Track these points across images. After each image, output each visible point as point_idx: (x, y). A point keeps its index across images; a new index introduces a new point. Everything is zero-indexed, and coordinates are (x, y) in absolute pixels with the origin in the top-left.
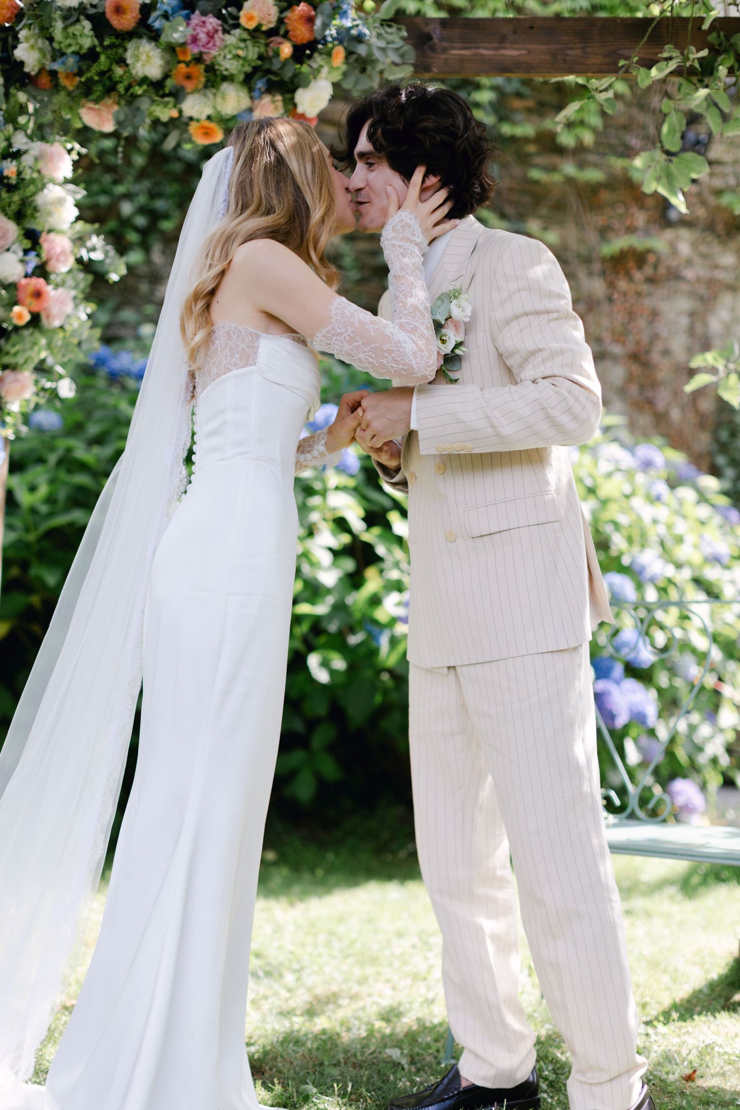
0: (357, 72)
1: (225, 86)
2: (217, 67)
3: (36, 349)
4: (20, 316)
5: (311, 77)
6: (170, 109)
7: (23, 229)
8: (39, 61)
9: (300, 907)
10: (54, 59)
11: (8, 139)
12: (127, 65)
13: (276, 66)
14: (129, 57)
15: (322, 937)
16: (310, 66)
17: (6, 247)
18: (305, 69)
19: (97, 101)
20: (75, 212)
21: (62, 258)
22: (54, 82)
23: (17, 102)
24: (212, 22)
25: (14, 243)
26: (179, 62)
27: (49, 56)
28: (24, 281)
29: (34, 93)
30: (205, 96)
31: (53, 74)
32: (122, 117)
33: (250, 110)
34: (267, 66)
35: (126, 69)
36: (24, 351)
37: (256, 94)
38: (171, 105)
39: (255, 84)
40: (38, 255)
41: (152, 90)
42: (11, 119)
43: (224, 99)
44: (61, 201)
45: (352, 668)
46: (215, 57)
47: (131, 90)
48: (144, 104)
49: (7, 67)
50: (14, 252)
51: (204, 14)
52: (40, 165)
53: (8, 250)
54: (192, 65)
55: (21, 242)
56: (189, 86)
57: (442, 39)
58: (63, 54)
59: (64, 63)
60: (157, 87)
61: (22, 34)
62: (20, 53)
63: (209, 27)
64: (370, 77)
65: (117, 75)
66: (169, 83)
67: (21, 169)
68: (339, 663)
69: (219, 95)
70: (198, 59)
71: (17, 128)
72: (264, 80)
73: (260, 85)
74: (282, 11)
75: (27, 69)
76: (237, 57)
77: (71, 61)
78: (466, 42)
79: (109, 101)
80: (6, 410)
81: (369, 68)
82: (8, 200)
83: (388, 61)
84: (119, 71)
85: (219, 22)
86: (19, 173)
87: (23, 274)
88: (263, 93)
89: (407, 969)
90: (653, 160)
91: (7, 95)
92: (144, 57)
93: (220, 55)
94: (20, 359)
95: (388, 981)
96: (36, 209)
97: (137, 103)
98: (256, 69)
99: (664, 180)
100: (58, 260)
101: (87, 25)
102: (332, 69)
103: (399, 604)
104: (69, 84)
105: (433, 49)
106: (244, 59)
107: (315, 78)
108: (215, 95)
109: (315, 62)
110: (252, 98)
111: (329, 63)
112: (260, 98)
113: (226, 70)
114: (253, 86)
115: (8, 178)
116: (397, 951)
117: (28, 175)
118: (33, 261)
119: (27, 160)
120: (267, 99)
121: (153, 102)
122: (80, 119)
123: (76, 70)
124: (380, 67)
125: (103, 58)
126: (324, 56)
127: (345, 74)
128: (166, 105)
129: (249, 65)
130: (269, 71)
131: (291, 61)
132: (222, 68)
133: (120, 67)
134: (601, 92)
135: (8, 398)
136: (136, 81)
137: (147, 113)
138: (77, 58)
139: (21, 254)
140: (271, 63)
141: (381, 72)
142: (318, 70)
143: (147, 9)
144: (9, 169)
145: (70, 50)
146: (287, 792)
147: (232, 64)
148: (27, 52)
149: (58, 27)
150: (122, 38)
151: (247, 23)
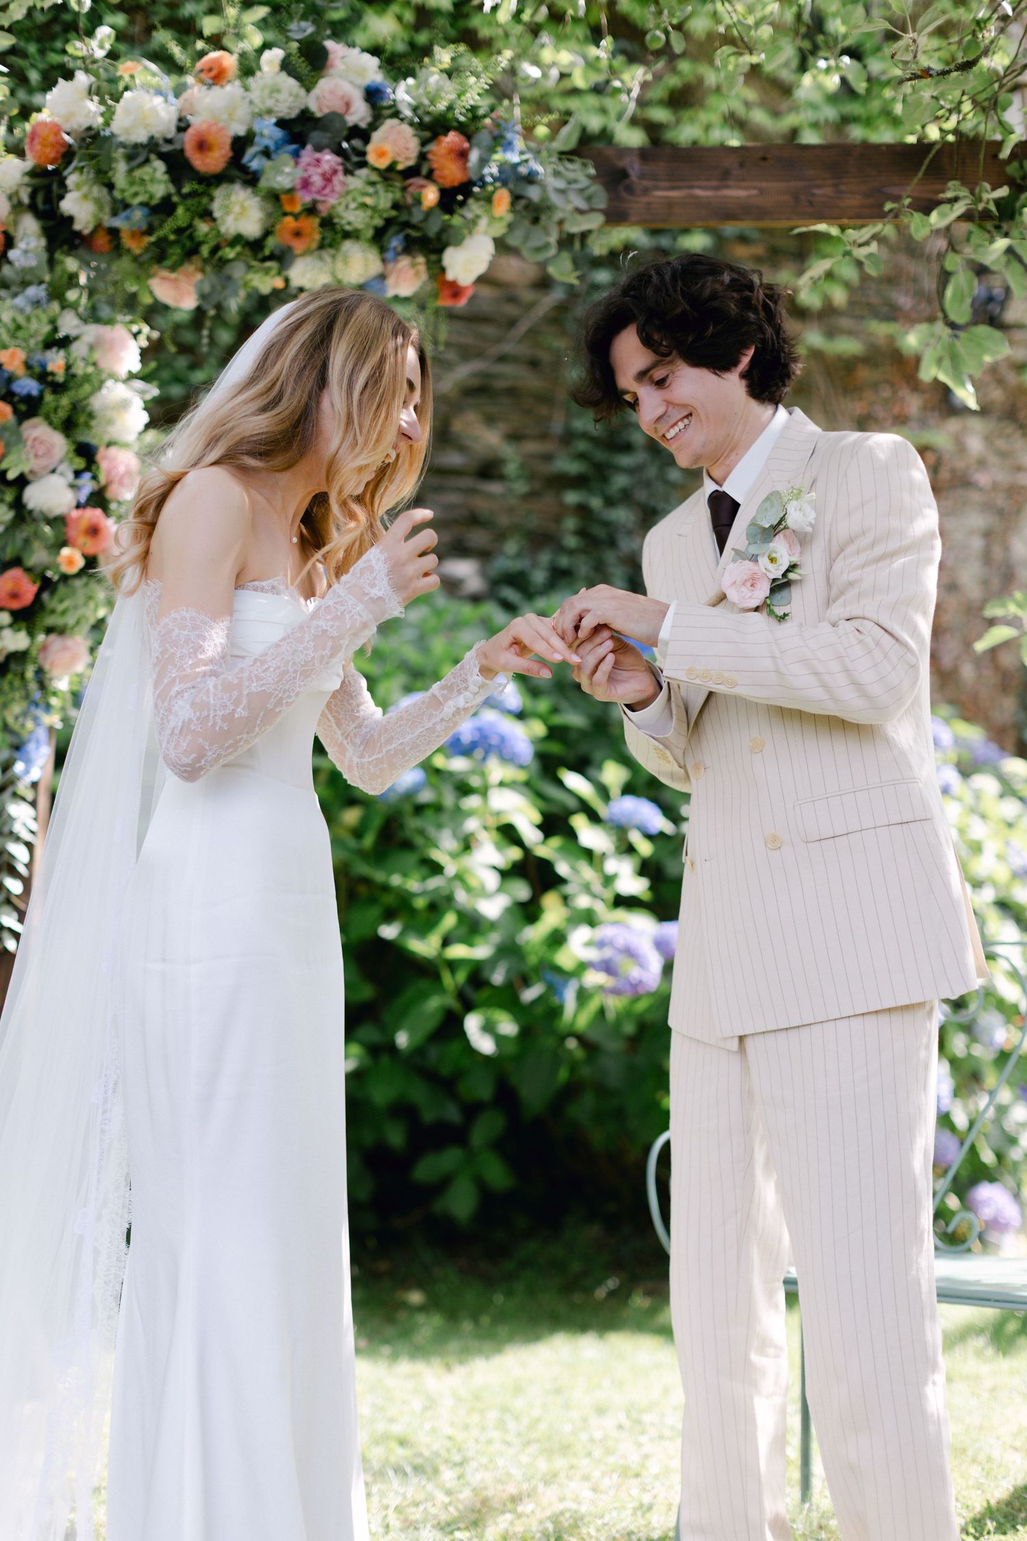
0: (526, 223)
1: (348, 245)
2: (336, 220)
3: (92, 605)
4: (70, 562)
5: (465, 231)
6: (274, 276)
7: (74, 442)
8: (95, 216)
9: (460, 1371)
10: (115, 213)
11: (53, 321)
12: (214, 220)
13: (416, 218)
14: (217, 208)
15: (493, 1415)
16: (463, 216)
17: (52, 467)
18: (456, 220)
19: (173, 268)
20: (145, 418)
21: (126, 480)
22: (115, 243)
23: (64, 271)
24: (329, 159)
25: (61, 462)
26: (285, 214)
27: (107, 209)
28: (75, 514)
29: (88, 257)
30: (321, 258)
31: (114, 233)
32: (207, 288)
33: (382, 277)
34: (404, 218)
35: (212, 224)
36: (76, 607)
37: (389, 255)
38: (274, 272)
39: (389, 242)
40: (95, 478)
41: (247, 252)
42: (57, 294)
43: (346, 262)
44: (124, 405)
45: (526, 1033)
46: (333, 207)
47: (220, 253)
48: (238, 271)
49: (51, 223)
50: (62, 474)
51: (318, 148)
52: (97, 356)
53: (53, 471)
54: (302, 218)
55: (71, 461)
56: (298, 246)
57: (642, 176)
58: (126, 206)
59: (128, 218)
60: (255, 247)
61: (72, 180)
62: (69, 205)
63: (326, 167)
64: (547, 232)
65: (201, 234)
66: (271, 243)
67: (71, 362)
68: (508, 1026)
69: (340, 257)
70: (311, 210)
71: (65, 305)
72: (401, 236)
73: (396, 242)
74: (424, 143)
75: (77, 226)
76: (364, 206)
77: (138, 215)
78: (675, 180)
79: (189, 268)
80: (51, 689)
81: (543, 218)
82: (53, 405)
83: (570, 207)
84: (203, 228)
85: (339, 160)
86: (68, 367)
87: (74, 504)
88: (398, 254)
89: (611, 1460)
90: (932, 335)
91: (51, 263)
92: (237, 209)
93: (340, 204)
94: (70, 620)
95: (586, 1478)
96: (91, 416)
97: (228, 270)
98: (389, 222)
99: (947, 362)
100: (121, 484)
101: (159, 166)
102: (493, 219)
103: (589, 944)
104: (136, 247)
105: (630, 189)
106: (374, 209)
107: (470, 233)
108: (333, 257)
109: (470, 210)
110: (384, 261)
111: (489, 212)
112: (395, 260)
113: (349, 223)
114: (385, 244)
115: (52, 374)
116: (598, 1435)
117: (80, 369)
118: (87, 485)
119: (78, 349)
120: (405, 261)
121: (250, 267)
122: (151, 293)
123: (144, 227)
124: (558, 215)
125: (180, 211)
126: (482, 203)
127: (511, 227)
128: (267, 271)
129: (380, 216)
130: (407, 225)
131: (438, 211)
132: (344, 222)
133: (205, 221)
134: (860, 245)
135: (55, 673)
136: (226, 240)
137: (241, 282)
138: (146, 210)
139: (71, 476)
140: (410, 213)
141: (561, 223)
142: (474, 222)
143: (240, 144)
144: (56, 362)
145: (136, 201)
146: (438, 1206)
147: (357, 216)
148: (78, 204)
149: (120, 170)
150: (207, 183)
151: (376, 164)
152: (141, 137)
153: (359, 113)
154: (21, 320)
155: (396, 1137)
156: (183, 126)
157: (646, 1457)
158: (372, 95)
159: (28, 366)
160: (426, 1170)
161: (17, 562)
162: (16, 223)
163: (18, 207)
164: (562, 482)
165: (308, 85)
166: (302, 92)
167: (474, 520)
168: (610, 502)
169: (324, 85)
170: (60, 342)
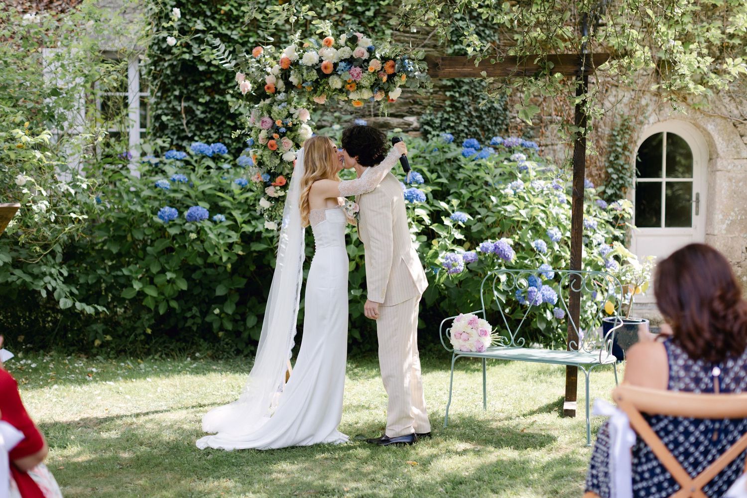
1: (364, 90)
2: (360, 84)
5: (394, 87)
7: (295, 143)
8: (298, 82)
10: (303, 82)
11: (288, 111)
12: (329, 85)
13: (381, 84)
14: (330, 82)
16: (393, 83)
17: (289, 149)
19: (319, 95)
20: (311, 133)
22: (303, 88)
23: (290, 97)
24: (358, 69)
25: (291, 148)
26: (347, 83)
27: (301, 81)
29: (296, 90)
30: (357, 92)
33: (373, 97)
34: (378, 83)
37: (375, 92)
38: (345, 96)
41: (338, 92)
42: (289, 103)
43: (363, 94)
44: (307, 130)
49: (287, 82)
50: (292, 151)
51: (355, 67)
52: (299, 118)
54: (352, 84)
55: (294, 147)
56: (351, 90)
58: (306, 81)
59: (307, 84)
60: (341, 91)
61: (292, 72)
62: (291, 79)
63: (358, 72)
66: (344, 89)
67: (293, 121)
70: (354, 82)
72: (378, 87)
73: (376, 89)
74: (383, 64)
75: (293, 84)
76: (368, 80)
77: (309, 83)
78: (450, 66)
79: (323, 96)
82: (290, 135)
84: (327, 87)
85: (361, 69)
86: (293, 123)
88: (377, 92)
91: (287, 95)
92: (335, 82)
93: (361, 80)
96: (299, 135)
97: (333, 97)
98: (374, 83)
101: (315, 71)
102: (401, 81)
104: (309, 90)
105: (439, 69)
106: (370, 81)
108: (360, 92)
109: (395, 80)
110: (373, 93)
113: (364, 85)
114: (373, 89)
115: (289, 125)
117: (296, 123)
119: (295, 117)
120: (379, 93)
121: (338, 95)
122: (313, 99)
123: (311, 86)
126: (398, 77)
127: (405, 84)
128: (343, 96)
129: (372, 83)
130: (379, 85)
131: (387, 82)
132: (362, 84)
133: (327, 85)
136: (332, 89)
137: (336, 99)
138: (312, 82)
139: (294, 151)
140: (380, 82)
142: (396, 83)
143: (335, 65)
144: (290, 122)
145: (309, 80)
147: (366, 83)
148: (294, 79)
149: (305, 72)
150: (327, 76)
151: (370, 70)
152: (310, 65)
153: (366, 56)
154: (280, 112)
156: (321, 61)
158: (370, 50)
159: (283, 124)
161: (281, 174)
162: (277, 82)
163: (277, 78)
164: (446, 88)
165: (353, 50)
166: (351, 51)
167: (416, 103)
168: (462, 95)
169: (357, 49)
170: (290, 115)
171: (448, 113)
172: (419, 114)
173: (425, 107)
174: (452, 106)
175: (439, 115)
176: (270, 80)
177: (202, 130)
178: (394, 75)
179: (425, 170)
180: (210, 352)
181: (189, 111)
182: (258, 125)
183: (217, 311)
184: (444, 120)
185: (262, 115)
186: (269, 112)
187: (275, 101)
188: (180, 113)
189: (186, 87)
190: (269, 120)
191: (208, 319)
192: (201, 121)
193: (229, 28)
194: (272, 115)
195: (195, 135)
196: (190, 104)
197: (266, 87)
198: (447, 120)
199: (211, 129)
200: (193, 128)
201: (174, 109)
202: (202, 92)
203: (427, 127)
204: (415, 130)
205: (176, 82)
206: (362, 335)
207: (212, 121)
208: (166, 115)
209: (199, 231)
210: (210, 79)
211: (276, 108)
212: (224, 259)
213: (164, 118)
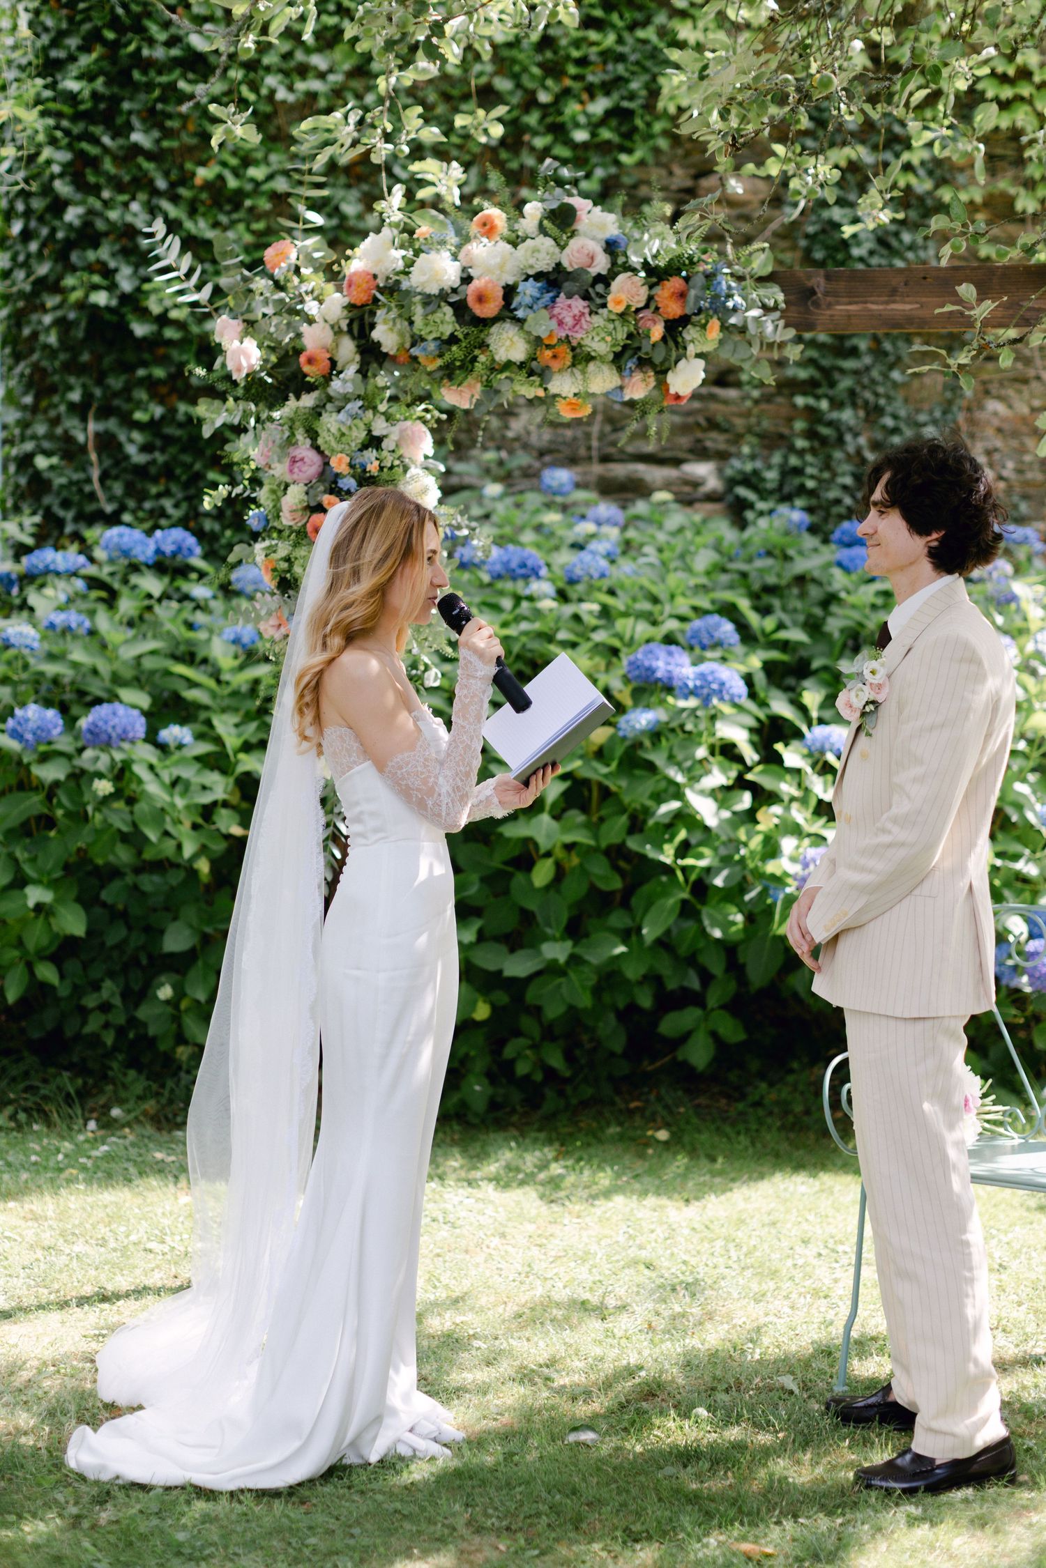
0: (734, 337)
1: (592, 366)
2: (584, 348)
6: (537, 387)
8: (398, 344)
9: (695, 1206)
10: (414, 344)
11: (368, 427)
12: (490, 350)
13: (646, 347)
14: (491, 341)
15: (719, 1243)
19: (459, 384)
20: (439, 494)
22: (413, 362)
23: (376, 388)
24: (579, 304)
26: (545, 345)
27: (408, 340)
29: (393, 371)
30: (573, 374)
31: (413, 356)
33: (621, 388)
34: (636, 346)
35: (488, 353)
37: (627, 373)
38: (537, 384)
39: (625, 363)
41: (516, 371)
42: (369, 404)
43: (592, 377)
44: (423, 487)
46: (582, 339)
47: (494, 376)
49: (365, 346)
51: (569, 296)
52: (401, 449)
54: (558, 348)
56: (555, 365)
57: (826, 294)
58: (423, 340)
59: (424, 348)
60: (522, 367)
61: (380, 314)
62: (376, 335)
63: (576, 312)
64: (749, 345)
65: (480, 360)
66: (534, 364)
67: (382, 459)
69: (587, 374)
70: (565, 342)
71: (376, 413)
72: (634, 359)
74: (651, 287)
76: (605, 339)
77: (432, 346)
78: (853, 296)
79: (471, 383)
84: (481, 356)
85: (585, 303)
86: (380, 464)
88: (633, 371)
89: (808, 1283)
91: (364, 381)
92: (507, 342)
93: (587, 337)
95: (787, 1297)
98: (625, 347)
101: (448, 310)
102: (707, 338)
104: (430, 367)
105: (817, 304)
108: (582, 372)
109: (687, 335)
110: (622, 377)
111: (703, 336)
112: (631, 376)
113: (594, 350)
114: (622, 364)
115: (369, 471)
116: (800, 1262)
117: (389, 462)
119: (387, 446)
120: (638, 376)
121: (519, 382)
122: (443, 395)
123: (437, 353)
125: (464, 343)
126: (698, 329)
127: (718, 346)
128: (531, 384)
129: (619, 345)
130: (639, 351)
131: (663, 344)
132: (590, 350)
133: (483, 352)
136: (499, 364)
138: (438, 342)
140: (641, 344)
143: (510, 291)
144: (371, 460)
145: (430, 337)
146: (680, 1055)
147: (600, 346)
148: (385, 334)
149: (418, 312)
150: (484, 323)
151: (615, 307)
152: (434, 290)
153: (601, 264)
154: (344, 430)
155: (645, 1000)
156: (467, 280)
157: (836, 1281)
158: (611, 247)
159: (351, 466)
160: (670, 1025)
162: (337, 345)
163: (338, 332)
164: (794, 387)
165: (562, 245)
166: (557, 250)
169: (574, 244)
170: (374, 442)
171: (801, 453)
172: (722, 456)
173: (737, 439)
174: (811, 434)
175: (777, 459)
176: (315, 338)
177: (142, 497)
178: (684, 320)
179: (744, 604)
180: (150, 1105)
181: (107, 443)
182: (280, 470)
183: (165, 992)
184: (788, 472)
185: (290, 442)
186: (313, 434)
187: (330, 399)
188: (83, 449)
189: (100, 381)
190: (312, 456)
191: (143, 1013)
192: (141, 472)
193: (216, 225)
194: (320, 441)
195: (122, 508)
196: (112, 424)
197: (302, 359)
198: (798, 471)
199: (167, 493)
200: (118, 488)
201: (68, 438)
202: (142, 395)
203: (742, 492)
204: (711, 498)
205: (73, 367)
206: (569, 1057)
207: (168, 472)
208: (48, 454)
209: (121, 773)
210: (163, 361)
211: (331, 422)
212: (189, 850)
213: (41, 462)
